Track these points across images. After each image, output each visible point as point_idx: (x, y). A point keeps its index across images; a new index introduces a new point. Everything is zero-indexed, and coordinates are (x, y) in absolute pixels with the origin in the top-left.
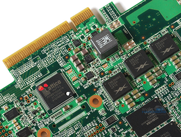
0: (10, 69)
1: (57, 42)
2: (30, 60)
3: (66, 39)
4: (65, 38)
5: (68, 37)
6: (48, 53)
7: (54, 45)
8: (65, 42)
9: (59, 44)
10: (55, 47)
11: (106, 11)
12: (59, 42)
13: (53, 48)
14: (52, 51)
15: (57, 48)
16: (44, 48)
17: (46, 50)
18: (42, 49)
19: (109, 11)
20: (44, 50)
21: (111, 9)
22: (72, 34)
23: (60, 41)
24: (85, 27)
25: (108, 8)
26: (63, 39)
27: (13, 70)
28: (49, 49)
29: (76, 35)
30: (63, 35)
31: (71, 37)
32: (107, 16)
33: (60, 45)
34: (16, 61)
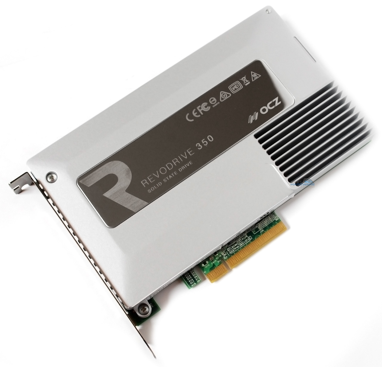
0: (279, 221)
1: (238, 248)
2: (262, 230)
3: (230, 250)
4: (232, 252)
5: (229, 253)
6: (246, 237)
7: (241, 245)
8: (231, 248)
9: (237, 246)
10: (240, 243)
11: (194, 279)
12: (237, 248)
13: (242, 242)
14: (242, 239)
15: (238, 242)
16: (250, 242)
17: (248, 240)
18: (252, 241)
19: (192, 279)
20: (250, 240)
21: (190, 281)
22: (225, 256)
23: (235, 248)
24: (213, 262)
25: (193, 282)
26: (233, 251)
27: (276, 220)
28: (246, 241)
29: (221, 255)
30: (233, 254)
31: (226, 253)
32: (194, 274)
33: (235, 245)
34: (273, 228)
